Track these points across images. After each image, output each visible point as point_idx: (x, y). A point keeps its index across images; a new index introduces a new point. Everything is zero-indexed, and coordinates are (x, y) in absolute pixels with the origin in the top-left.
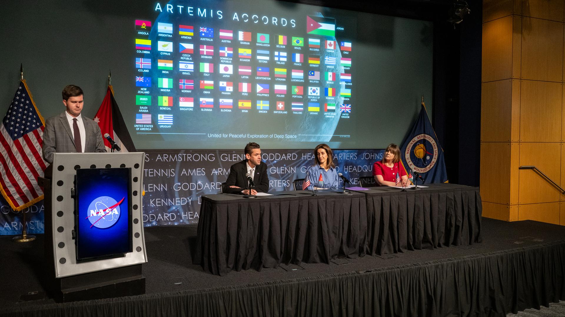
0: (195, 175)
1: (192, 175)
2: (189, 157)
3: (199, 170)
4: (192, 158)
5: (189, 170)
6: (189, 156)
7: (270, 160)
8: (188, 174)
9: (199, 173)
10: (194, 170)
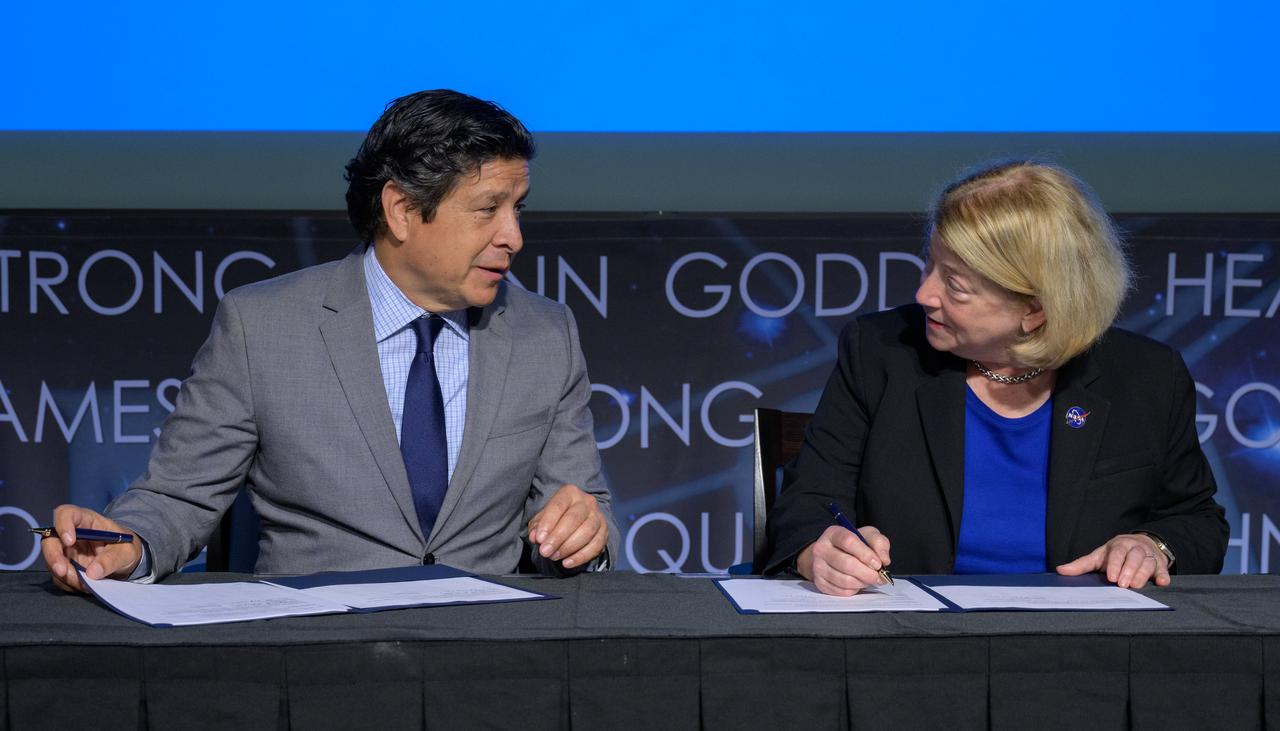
0: (99, 439)
1: (69, 434)
2: (40, 275)
3: (129, 396)
4: (67, 290)
5: (45, 394)
6: (47, 269)
7: (820, 312)
8: (30, 433)
9: (131, 424)
10: (91, 395)
